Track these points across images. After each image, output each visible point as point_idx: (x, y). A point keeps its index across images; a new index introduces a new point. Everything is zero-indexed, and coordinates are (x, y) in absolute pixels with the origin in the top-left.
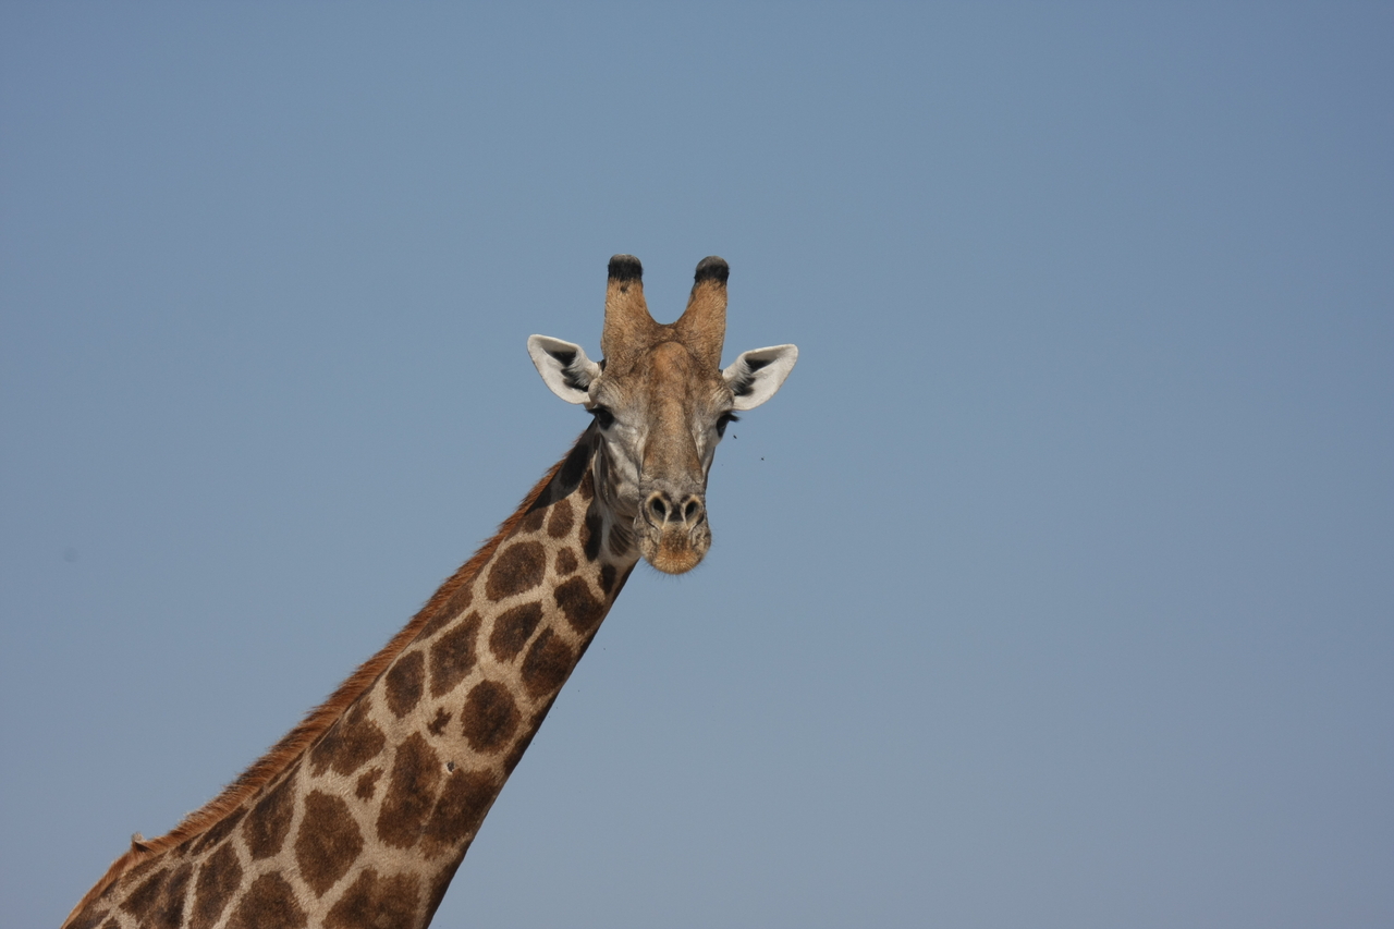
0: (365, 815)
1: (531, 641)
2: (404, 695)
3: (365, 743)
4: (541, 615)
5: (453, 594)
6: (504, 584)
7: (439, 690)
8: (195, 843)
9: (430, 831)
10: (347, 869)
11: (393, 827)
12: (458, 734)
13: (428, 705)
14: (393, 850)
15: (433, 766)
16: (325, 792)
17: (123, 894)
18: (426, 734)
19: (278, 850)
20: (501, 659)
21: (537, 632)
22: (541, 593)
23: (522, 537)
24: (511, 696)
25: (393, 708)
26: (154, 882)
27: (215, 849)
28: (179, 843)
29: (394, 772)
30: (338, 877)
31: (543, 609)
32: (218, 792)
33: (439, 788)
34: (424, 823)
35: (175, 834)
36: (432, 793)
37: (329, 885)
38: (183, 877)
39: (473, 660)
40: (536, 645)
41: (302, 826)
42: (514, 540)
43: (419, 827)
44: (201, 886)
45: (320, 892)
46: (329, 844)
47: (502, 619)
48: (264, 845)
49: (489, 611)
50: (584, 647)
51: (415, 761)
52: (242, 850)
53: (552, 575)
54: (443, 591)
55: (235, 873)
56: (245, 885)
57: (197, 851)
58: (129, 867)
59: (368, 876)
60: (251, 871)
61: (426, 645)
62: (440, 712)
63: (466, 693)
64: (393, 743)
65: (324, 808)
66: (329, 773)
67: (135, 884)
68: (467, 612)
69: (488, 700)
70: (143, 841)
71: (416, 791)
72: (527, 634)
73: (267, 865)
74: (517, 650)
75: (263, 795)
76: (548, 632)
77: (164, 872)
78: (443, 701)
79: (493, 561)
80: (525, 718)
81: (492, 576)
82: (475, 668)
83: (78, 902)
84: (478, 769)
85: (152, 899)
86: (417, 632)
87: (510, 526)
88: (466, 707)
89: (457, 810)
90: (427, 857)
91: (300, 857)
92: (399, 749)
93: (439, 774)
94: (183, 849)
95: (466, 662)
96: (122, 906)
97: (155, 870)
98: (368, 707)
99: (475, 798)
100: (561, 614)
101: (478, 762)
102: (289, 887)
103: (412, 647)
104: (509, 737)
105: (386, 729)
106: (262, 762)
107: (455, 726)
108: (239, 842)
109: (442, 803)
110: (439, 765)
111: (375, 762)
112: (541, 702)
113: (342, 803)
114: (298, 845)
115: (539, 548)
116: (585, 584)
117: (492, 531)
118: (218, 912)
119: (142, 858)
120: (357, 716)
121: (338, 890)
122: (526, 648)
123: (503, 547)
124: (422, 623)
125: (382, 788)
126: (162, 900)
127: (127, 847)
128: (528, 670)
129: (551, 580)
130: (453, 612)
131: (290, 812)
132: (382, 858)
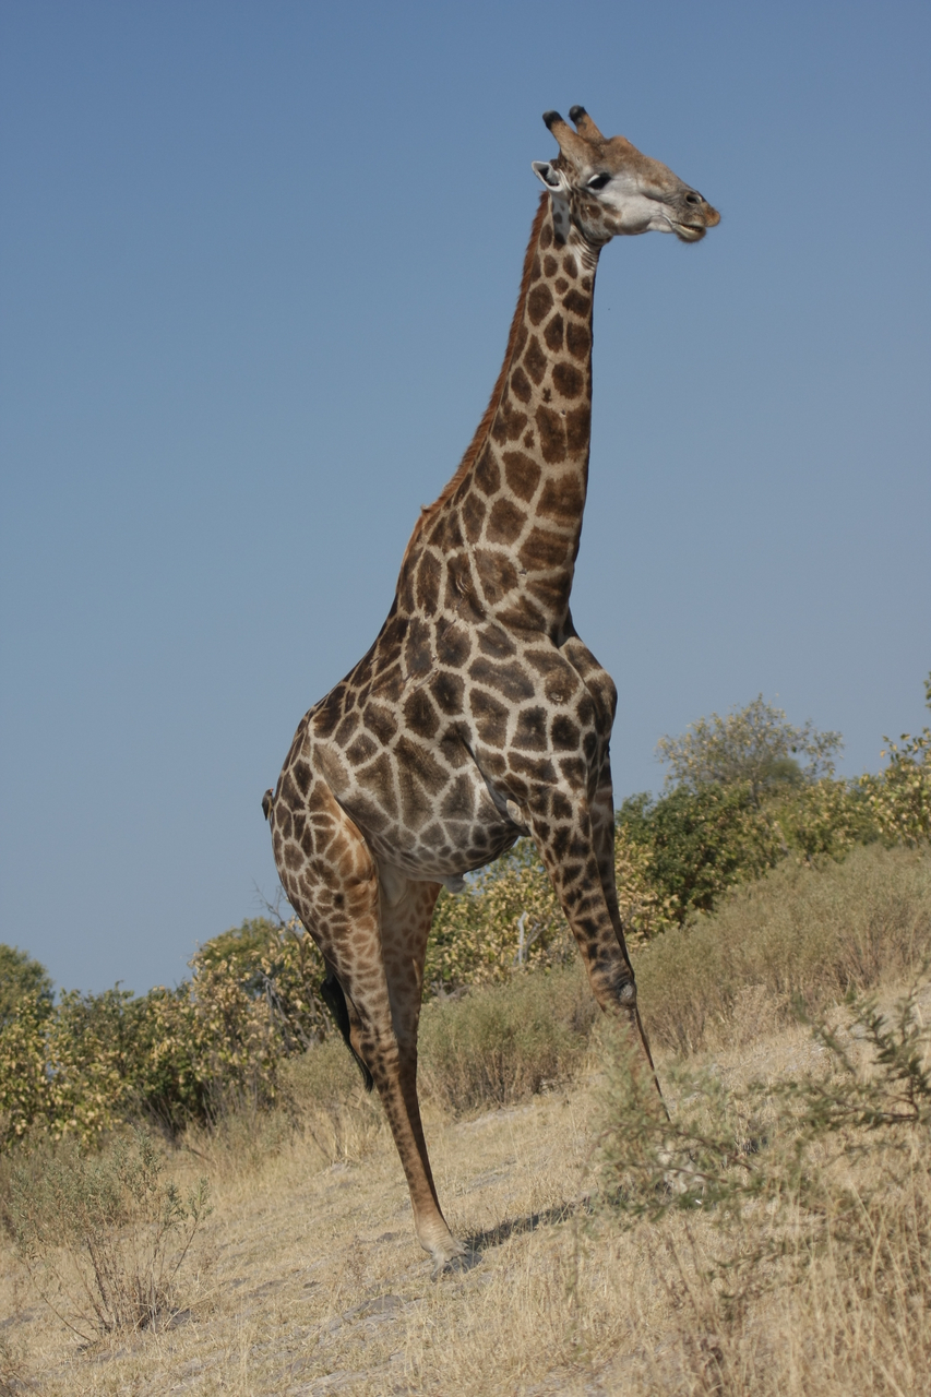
0: (535, 455)
1: (565, 334)
2: (524, 393)
3: (518, 422)
4: (562, 319)
5: (518, 332)
6: (537, 315)
7: (538, 380)
8: (453, 500)
9: (570, 448)
10: (538, 484)
11: (552, 454)
12: (558, 396)
13: (537, 392)
14: (556, 465)
15: (555, 417)
16: (511, 451)
17: (427, 537)
18: (544, 404)
19: (499, 487)
20: (557, 351)
21: (565, 328)
22: (557, 309)
23: (533, 286)
24: (571, 365)
25: (522, 400)
26: (441, 526)
27: (465, 499)
28: (445, 502)
29: (539, 429)
30: (535, 489)
31: (562, 315)
32: (456, 470)
33: (564, 426)
34: (566, 445)
35: (442, 499)
36: (562, 429)
37: (532, 495)
38: (454, 518)
39: (545, 359)
40: (569, 335)
41: (506, 472)
42: (530, 290)
43: (564, 449)
44: (465, 520)
45: (528, 500)
46: (523, 475)
47: (546, 332)
48: (490, 488)
49: (537, 331)
50: (591, 323)
51: (546, 419)
52: (480, 494)
53: (557, 296)
54: (512, 332)
55: (481, 507)
56: (489, 510)
57: (456, 503)
58: (425, 523)
59: (549, 483)
60: (489, 503)
61: (520, 363)
62: (544, 391)
63: (550, 375)
64: (531, 416)
65: (513, 460)
66: (508, 442)
67: (431, 530)
68: (529, 337)
69: (561, 372)
70: (427, 507)
71: (554, 433)
72: (561, 332)
73: (496, 497)
74: (561, 342)
75: (477, 464)
76: (570, 325)
77: (443, 519)
78: (543, 384)
79: (527, 306)
80: (584, 371)
81: (530, 314)
82: (548, 362)
83: (406, 549)
84: (577, 406)
85: (442, 534)
86: (511, 357)
87: (525, 285)
88: (554, 381)
89: (578, 431)
90: (575, 461)
91: (512, 487)
92: (536, 417)
93: (560, 419)
94: (448, 504)
95: (542, 362)
96: (429, 543)
97: (438, 520)
98: (510, 405)
99: (582, 420)
100: (571, 312)
101: (574, 405)
102: (511, 503)
103: (514, 367)
104: (581, 384)
105: (524, 411)
106: (470, 448)
107: (555, 393)
108: (476, 490)
109: (569, 432)
110: (557, 415)
111: (527, 428)
112: (586, 360)
113: (521, 454)
114: (508, 481)
115: (544, 287)
116: (576, 291)
117: (518, 292)
118: (480, 528)
119: (429, 516)
120: (508, 410)
121: (537, 496)
122: (565, 339)
123: (528, 296)
124: (512, 353)
125: (537, 439)
126: (448, 533)
127: (420, 514)
128: (572, 348)
129: (558, 300)
130: (523, 341)
131: (497, 467)
132: (553, 472)
